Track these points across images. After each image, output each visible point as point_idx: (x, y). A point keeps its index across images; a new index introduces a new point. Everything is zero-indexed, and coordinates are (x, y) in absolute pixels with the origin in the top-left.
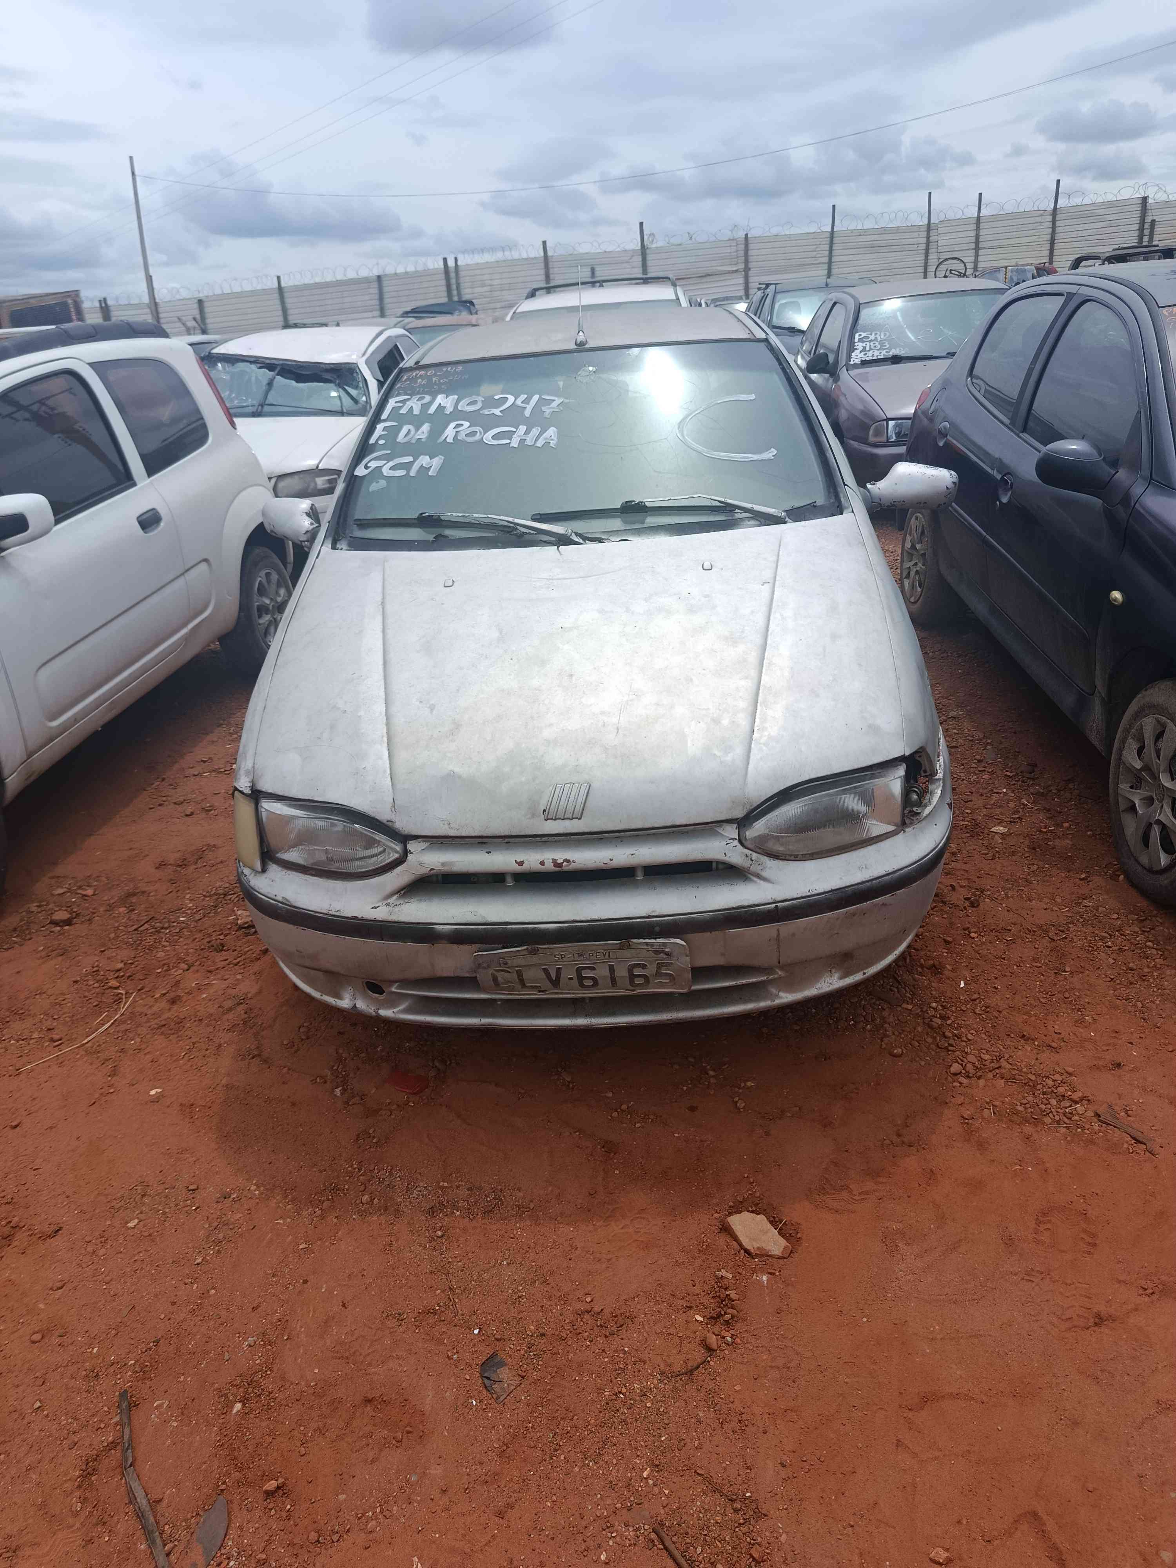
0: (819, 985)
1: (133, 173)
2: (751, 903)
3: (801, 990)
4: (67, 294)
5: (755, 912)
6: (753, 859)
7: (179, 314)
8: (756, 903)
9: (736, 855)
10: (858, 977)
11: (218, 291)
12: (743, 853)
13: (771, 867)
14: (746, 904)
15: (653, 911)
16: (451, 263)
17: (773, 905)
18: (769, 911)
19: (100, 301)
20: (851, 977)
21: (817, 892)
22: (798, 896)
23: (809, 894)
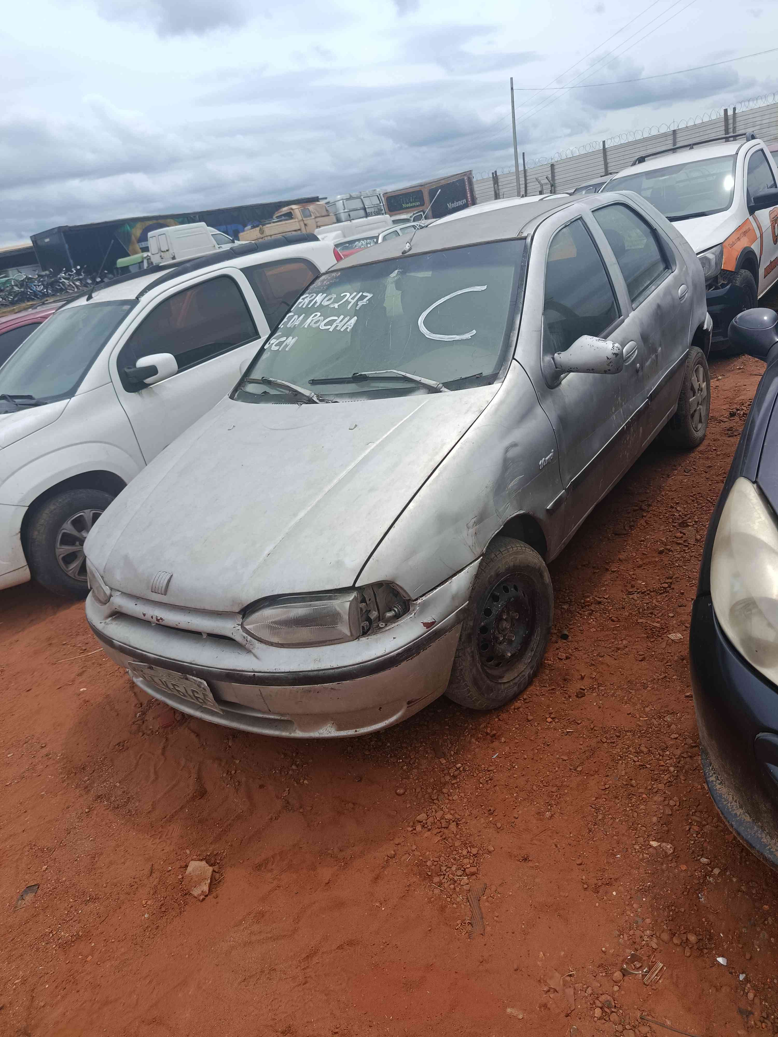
0: (321, 731)
1: (512, 89)
2: (240, 669)
3: (309, 731)
4: (465, 174)
5: (242, 675)
6: (248, 640)
7: (536, 176)
8: (243, 669)
9: (238, 636)
10: (350, 732)
11: (564, 157)
12: (242, 635)
13: (259, 647)
14: (238, 669)
15: (194, 661)
16: (730, 112)
17: (253, 673)
18: (250, 677)
19: (493, 173)
20: (346, 732)
21: (280, 671)
22: (268, 671)
23: (274, 671)
